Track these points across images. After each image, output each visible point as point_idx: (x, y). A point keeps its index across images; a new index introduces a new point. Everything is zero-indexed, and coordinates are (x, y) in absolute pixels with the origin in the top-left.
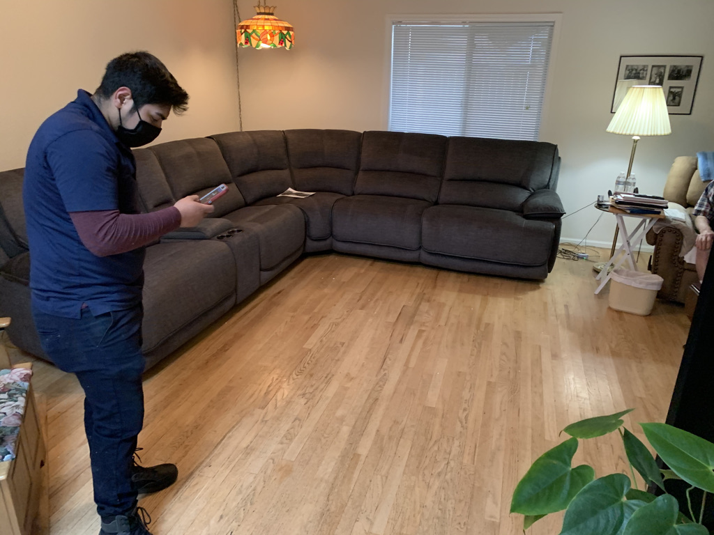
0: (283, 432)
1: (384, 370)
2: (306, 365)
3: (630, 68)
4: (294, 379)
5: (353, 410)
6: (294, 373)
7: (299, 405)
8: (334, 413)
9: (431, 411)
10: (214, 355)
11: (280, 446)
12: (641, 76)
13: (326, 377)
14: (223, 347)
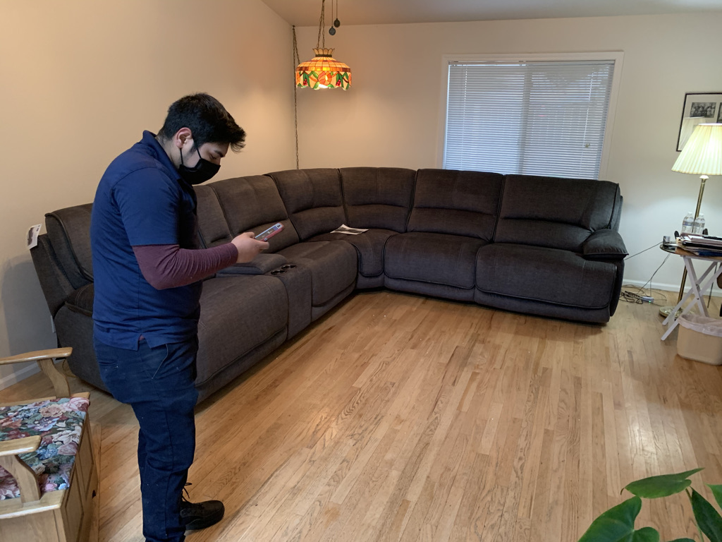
0: (330, 474)
1: (436, 414)
2: (355, 404)
3: (696, 105)
4: (342, 419)
5: (403, 454)
6: (343, 412)
7: (347, 447)
8: (384, 456)
9: (485, 459)
10: (264, 391)
11: (327, 488)
12: (708, 113)
13: (376, 418)
14: (274, 383)
